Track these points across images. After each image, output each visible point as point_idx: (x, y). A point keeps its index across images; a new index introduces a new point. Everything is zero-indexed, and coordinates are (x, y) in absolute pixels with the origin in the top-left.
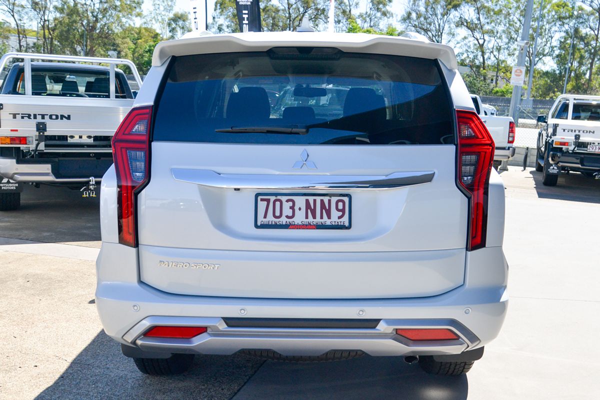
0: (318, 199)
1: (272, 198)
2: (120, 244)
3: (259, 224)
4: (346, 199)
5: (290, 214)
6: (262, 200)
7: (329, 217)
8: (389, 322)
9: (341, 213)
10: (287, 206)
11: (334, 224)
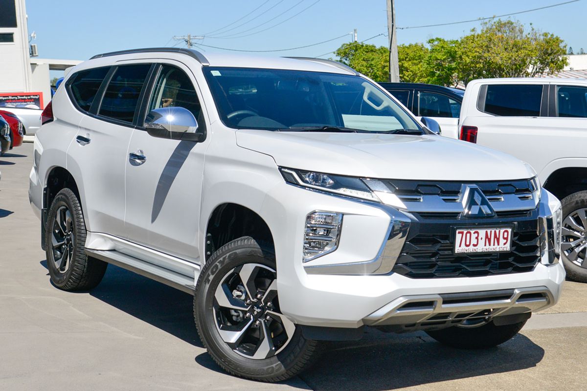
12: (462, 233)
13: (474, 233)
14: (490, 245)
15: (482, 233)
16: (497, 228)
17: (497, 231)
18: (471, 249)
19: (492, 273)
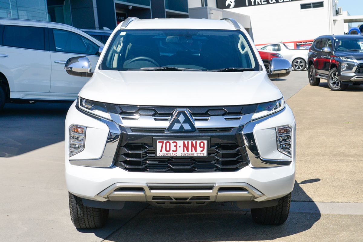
12: (163, 143)
13: (173, 143)
14: (188, 151)
15: (180, 143)
16: (193, 139)
17: (194, 142)
18: (171, 154)
19: (196, 171)
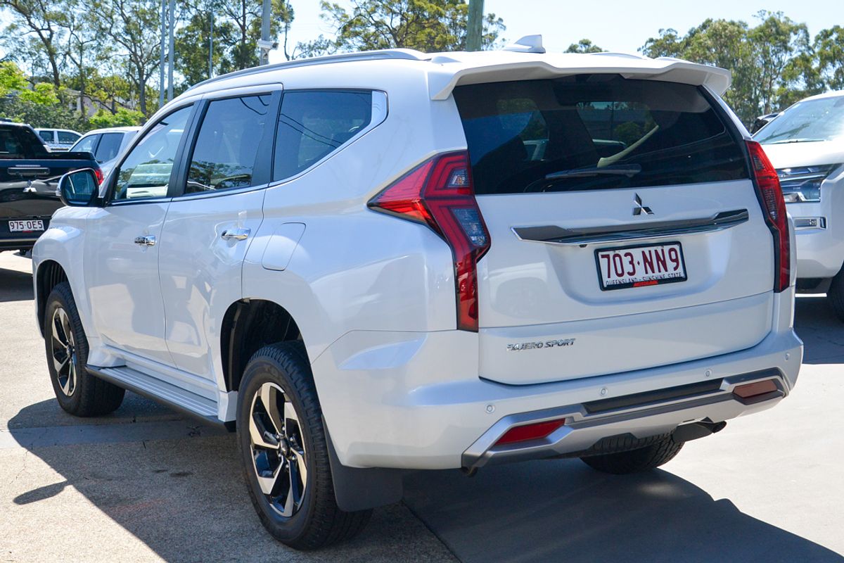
0: (653, 249)
1: (611, 254)
2: (459, 331)
3: (605, 286)
4: (677, 247)
5: (631, 271)
6: (603, 256)
7: (666, 270)
8: (731, 380)
9: (675, 264)
10: (626, 260)
11: (671, 276)
